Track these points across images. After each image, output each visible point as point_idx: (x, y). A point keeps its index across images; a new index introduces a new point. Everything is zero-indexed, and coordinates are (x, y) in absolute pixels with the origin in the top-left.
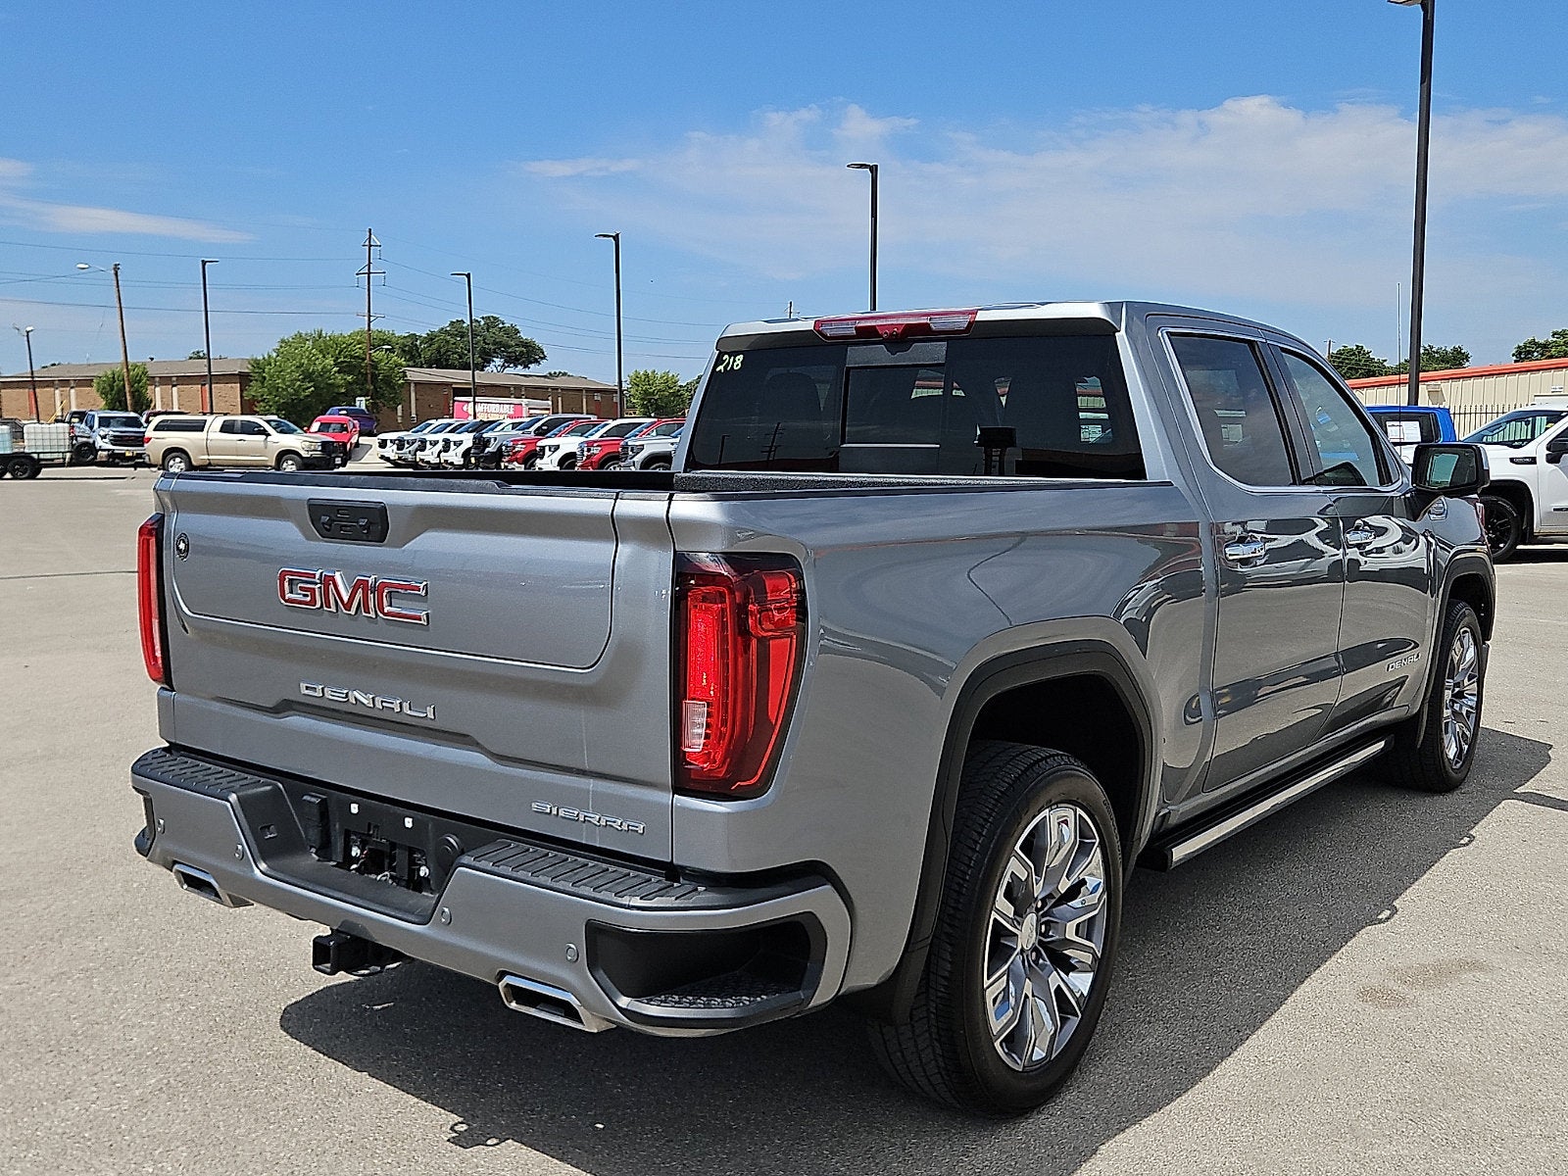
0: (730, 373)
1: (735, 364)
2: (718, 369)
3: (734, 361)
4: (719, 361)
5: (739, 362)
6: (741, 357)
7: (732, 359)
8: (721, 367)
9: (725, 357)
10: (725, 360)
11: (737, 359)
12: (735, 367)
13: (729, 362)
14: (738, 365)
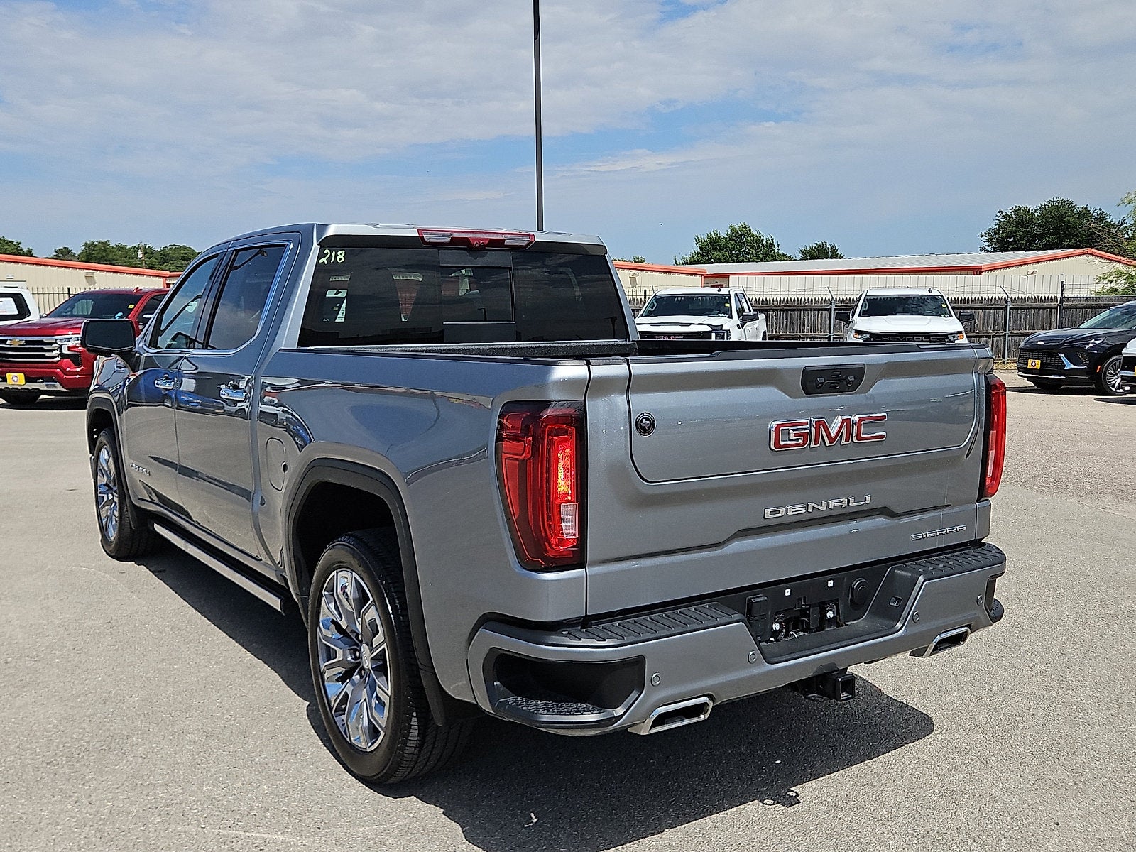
0: (334, 265)
1: (338, 258)
2: (321, 261)
3: (336, 255)
4: (321, 255)
5: (342, 256)
6: (343, 252)
7: (334, 254)
8: (324, 260)
9: (326, 251)
10: (327, 254)
11: (339, 253)
12: (338, 261)
13: (331, 255)
14: (341, 259)
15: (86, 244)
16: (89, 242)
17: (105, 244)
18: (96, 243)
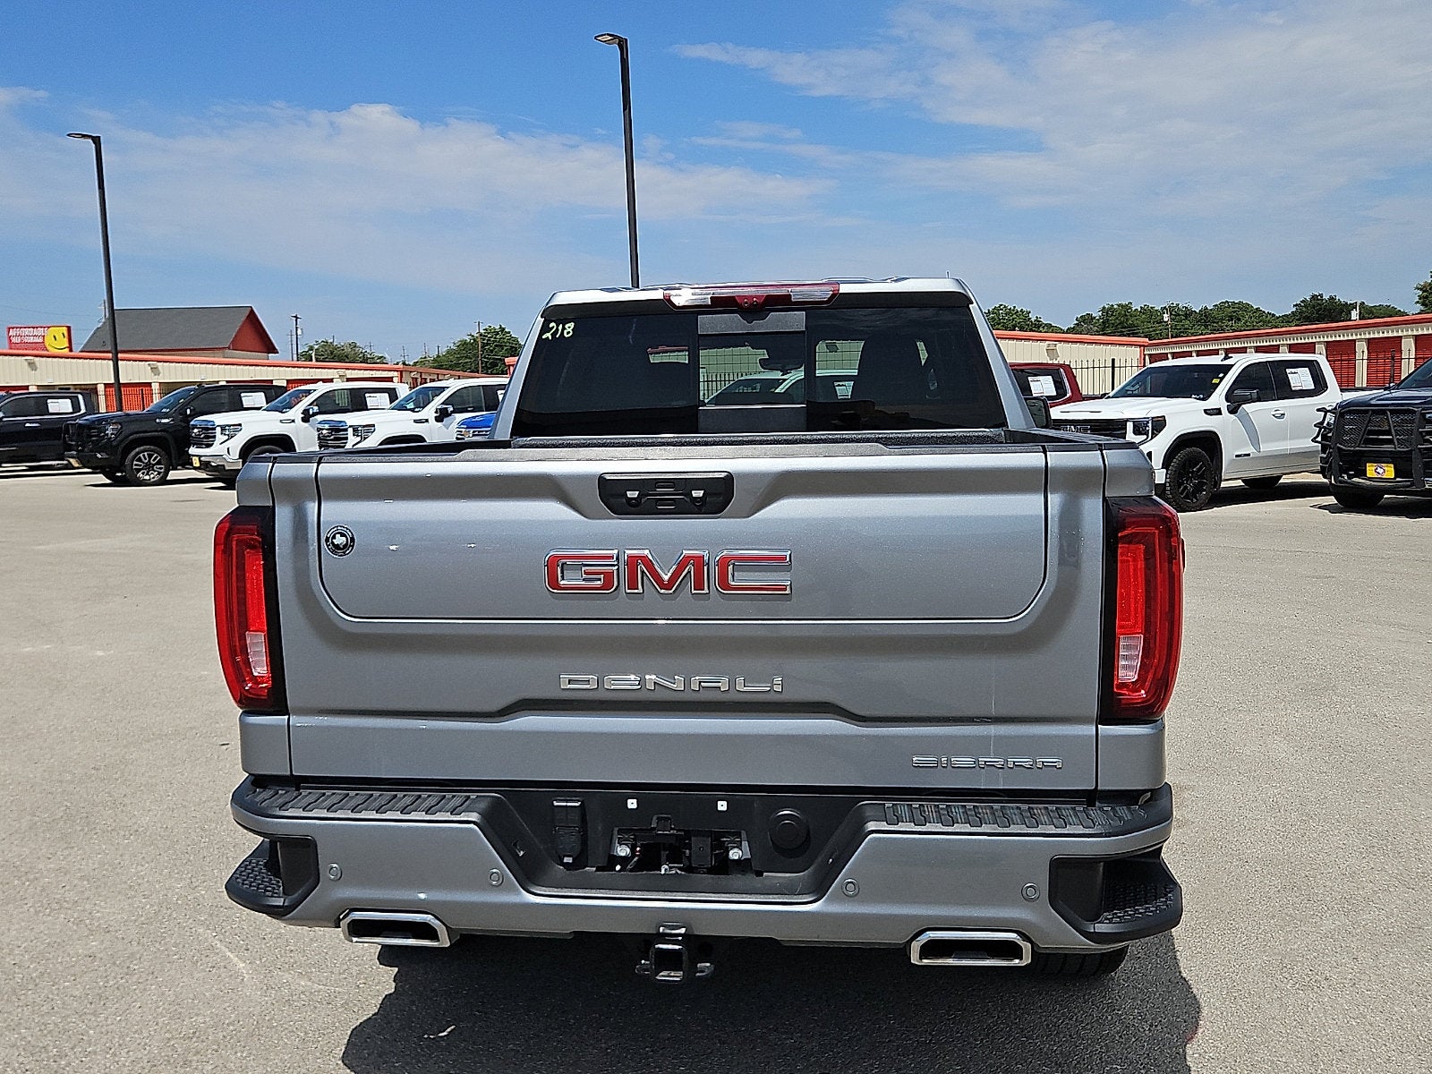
0: (559, 341)
1: (565, 332)
2: (544, 337)
3: (564, 329)
4: (545, 329)
5: (570, 330)
6: (572, 325)
7: (561, 327)
8: (548, 335)
9: (552, 324)
10: (553, 327)
11: (567, 326)
12: (565, 335)
13: (557, 329)
14: (568, 333)
15: (1104, 308)
16: (1107, 307)
17: (1126, 307)
18: (1115, 307)
